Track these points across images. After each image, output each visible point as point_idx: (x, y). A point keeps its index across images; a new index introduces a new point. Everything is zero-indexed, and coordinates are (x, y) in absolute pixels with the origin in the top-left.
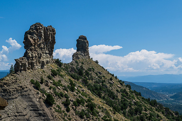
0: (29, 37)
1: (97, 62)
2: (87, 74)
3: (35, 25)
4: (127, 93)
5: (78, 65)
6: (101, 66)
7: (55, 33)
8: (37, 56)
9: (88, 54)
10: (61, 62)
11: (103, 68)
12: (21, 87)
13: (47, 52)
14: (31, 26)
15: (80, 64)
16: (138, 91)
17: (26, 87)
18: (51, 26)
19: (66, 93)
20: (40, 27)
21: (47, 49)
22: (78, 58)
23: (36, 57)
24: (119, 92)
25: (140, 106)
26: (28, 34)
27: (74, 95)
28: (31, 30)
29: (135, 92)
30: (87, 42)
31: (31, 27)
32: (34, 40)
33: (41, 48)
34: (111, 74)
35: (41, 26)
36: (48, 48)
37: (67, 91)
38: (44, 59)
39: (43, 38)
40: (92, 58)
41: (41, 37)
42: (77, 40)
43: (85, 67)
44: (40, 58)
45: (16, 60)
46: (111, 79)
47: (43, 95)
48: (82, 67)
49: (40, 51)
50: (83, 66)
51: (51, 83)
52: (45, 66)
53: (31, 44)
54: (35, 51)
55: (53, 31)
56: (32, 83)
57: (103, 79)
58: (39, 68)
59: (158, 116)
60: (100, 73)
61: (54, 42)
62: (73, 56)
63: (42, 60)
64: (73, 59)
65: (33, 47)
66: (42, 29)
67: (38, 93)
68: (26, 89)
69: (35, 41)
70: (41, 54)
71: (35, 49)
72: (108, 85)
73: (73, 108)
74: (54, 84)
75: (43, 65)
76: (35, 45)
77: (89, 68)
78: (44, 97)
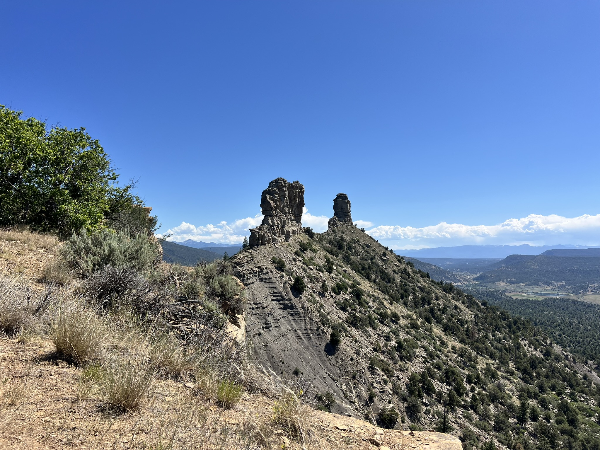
0: (268, 198)
1: (363, 230)
2: (350, 248)
3: (275, 180)
4: (408, 274)
5: (336, 235)
6: (369, 236)
7: (304, 191)
8: (280, 223)
9: (350, 219)
10: (313, 231)
11: (372, 238)
12: (259, 267)
13: (293, 218)
14: (271, 181)
15: (340, 234)
16: (425, 271)
17: (266, 268)
18: (297, 182)
19: (321, 274)
20: (283, 184)
21: (292, 214)
22: (337, 226)
24: (397, 273)
25: (429, 293)
26: (266, 193)
27: (333, 278)
28: (270, 188)
29: (420, 272)
30: (349, 202)
31: (270, 183)
32: (275, 202)
33: (285, 213)
34: (383, 247)
35: (285, 182)
36: (294, 212)
37: (323, 272)
38: (290, 227)
39: (287, 199)
40: (355, 225)
41: (285, 197)
42: (334, 200)
43: (347, 238)
44: (283, 226)
45: (251, 230)
46: (384, 254)
47: (289, 278)
48: (341, 237)
49: (283, 217)
50: (344, 236)
51: (300, 261)
52: (291, 238)
53: (272, 208)
54: (277, 216)
55: (301, 188)
56: (274, 262)
57: (372, 254)
58: (283, 240)
59: (456, 307)
60: (368, 247)
61: (301, 204)
62: (329, 223)
63: (286, 229)
64: (329, 227)
65: (274, 212)
66: (285, 186)
67: (282, 276)
68: (265, 271)
69: (276, 204)
70: (285, 222)
71: (277, 215)
72: (380, 263)
73: (332, 296)
74: (304, 263)
75: (287, 236)
76: (276, 208)
77: (352, 239)
78: (291, 281)
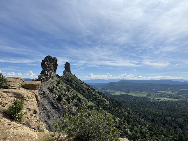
1: (74, 75)
5: (66, 77)
7: (57, 61)
9: (70, 71)
10: (59, 76)
17: (46, 92)
19: (66, 93)
20: (51, 58)
22: (66, 73)
23: (49, 74)
28: (45, 59)
36: (54, 69)
42: (65, 65)
44: (51, 74)
46: (82, 83)
47: (56, 96)
50: (69, 77)
51: (58, 88)
56: (49, 89)
57: (78, 83)
58: (51, 80)
62: (63, 72)
67: (53, 95)
69: (48, 66)
71: (49, 70)
75: (53, 78)
